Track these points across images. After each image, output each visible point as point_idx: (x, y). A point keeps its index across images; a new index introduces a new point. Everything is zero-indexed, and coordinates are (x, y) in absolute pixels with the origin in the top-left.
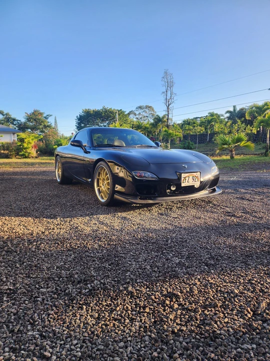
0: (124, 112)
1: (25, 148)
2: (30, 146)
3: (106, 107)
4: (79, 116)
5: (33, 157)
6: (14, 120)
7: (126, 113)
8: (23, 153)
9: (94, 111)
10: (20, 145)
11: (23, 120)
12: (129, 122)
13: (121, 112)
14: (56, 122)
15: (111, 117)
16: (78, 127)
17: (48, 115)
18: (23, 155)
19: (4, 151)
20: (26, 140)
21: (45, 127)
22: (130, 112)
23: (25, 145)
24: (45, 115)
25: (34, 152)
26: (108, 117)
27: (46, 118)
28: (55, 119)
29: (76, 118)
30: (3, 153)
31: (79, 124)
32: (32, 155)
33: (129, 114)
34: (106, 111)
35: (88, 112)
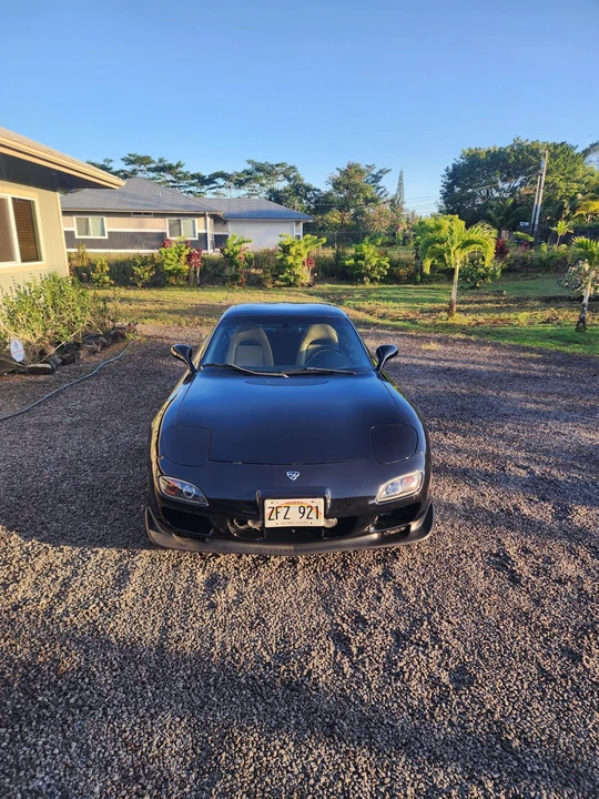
0: (573, 148)
1: (290, 267)
2: (299, 260)
3: (523, 139)
4: (451, 168)
5: (303, 285)
6: (308, 189)
7: (576, 151)
8: (286, 275)
9: (489, 152)
10: (282, 259)
11: (326, 188)
12: (579, 177)
13: (560, 152)
14: (400, 184)
15: (530, 165)
16: (445, 196)
17: (381, 171)
18: (286, 279)
19: (256, 268)
20: (293, 250)
21: (367, 201)
22: (592, 146)
23: (290, 259)
24: (374, 172)
25: (305, 275)
26: (525, 166)
27: (377, 178)
28: (401, 178)
29: (445, 173)
30: (255, 275)
31: (450, 187)
32: (303, 281)
33: (586, 153)
34: (521, 151)
35: (474, 155)
